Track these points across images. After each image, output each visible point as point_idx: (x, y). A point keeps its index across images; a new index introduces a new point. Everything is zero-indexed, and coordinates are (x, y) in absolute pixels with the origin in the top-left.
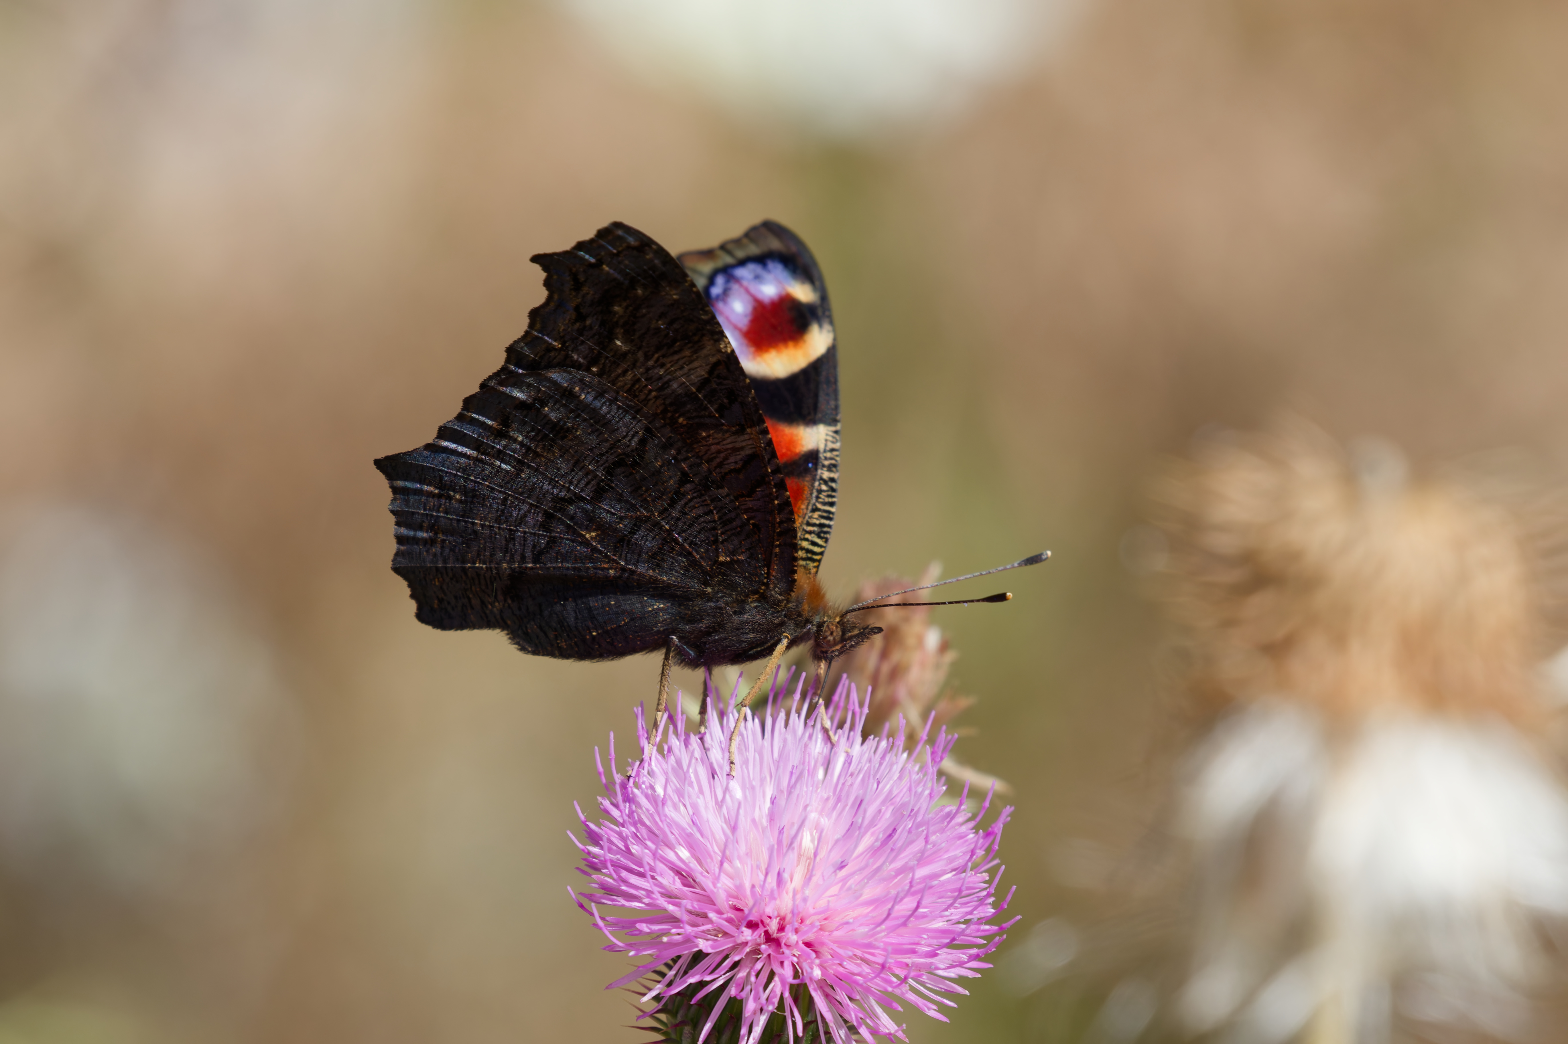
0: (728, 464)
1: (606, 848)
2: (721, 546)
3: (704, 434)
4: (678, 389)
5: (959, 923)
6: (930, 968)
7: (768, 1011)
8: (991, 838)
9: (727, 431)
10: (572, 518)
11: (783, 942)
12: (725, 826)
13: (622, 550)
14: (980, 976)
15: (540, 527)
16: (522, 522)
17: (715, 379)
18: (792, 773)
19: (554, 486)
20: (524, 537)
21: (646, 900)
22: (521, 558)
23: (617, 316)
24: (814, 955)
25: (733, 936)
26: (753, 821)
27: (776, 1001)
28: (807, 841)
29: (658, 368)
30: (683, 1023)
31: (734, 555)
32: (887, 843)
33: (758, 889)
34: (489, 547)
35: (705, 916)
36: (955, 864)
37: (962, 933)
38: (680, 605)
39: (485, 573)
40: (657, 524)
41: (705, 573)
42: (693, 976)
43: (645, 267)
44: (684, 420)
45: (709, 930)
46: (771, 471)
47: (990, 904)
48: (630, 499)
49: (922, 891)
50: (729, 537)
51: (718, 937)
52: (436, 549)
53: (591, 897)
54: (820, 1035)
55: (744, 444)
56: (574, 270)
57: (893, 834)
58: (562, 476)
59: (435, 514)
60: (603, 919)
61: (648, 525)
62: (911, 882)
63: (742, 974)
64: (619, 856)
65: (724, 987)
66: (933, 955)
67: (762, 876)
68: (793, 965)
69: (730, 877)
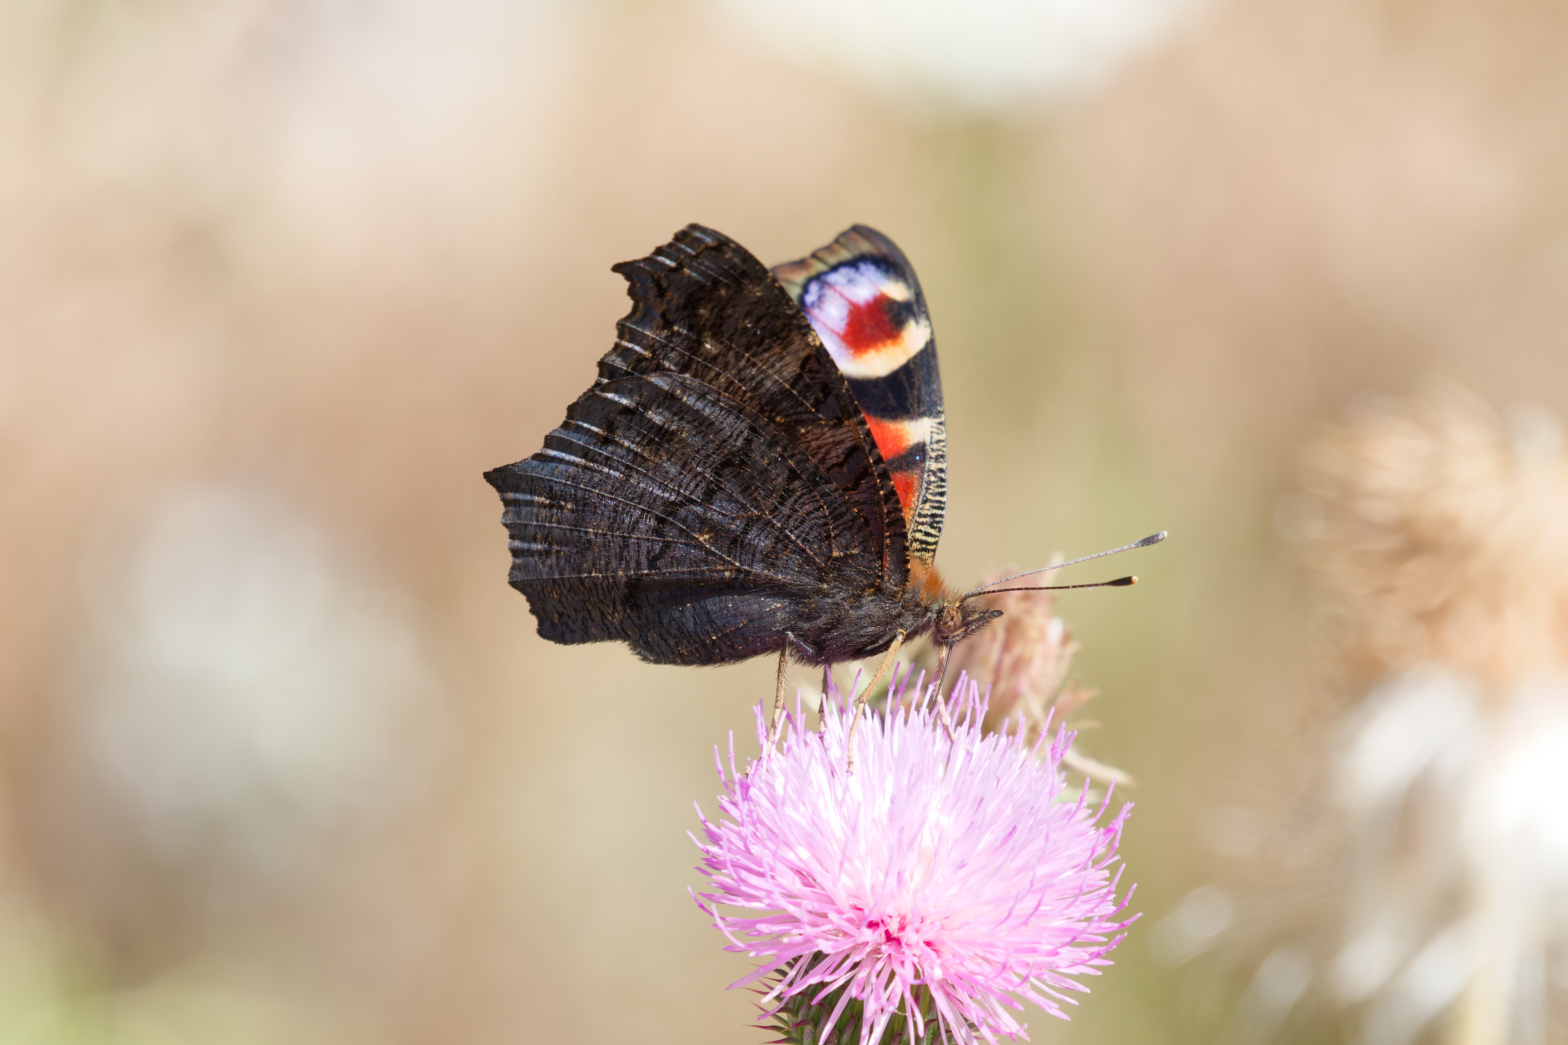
0: (830, 459)
1: (725, 848)
2: (833, 541)
3: (803, 431)
4: (771, 388)
5: (1079, 921)
6: (1051, 966)
7: (889, 1012)
8: (1112, 835)
9: (826, 425)
10: (684, 521)
11: (903, 941)
12: (844, 826)
13: (736, 550)
14: (1101, 973)
15: (652, 533)
16: (635, 528)
17: (807, 374)
18: (912, 772)
19: (664, 490)
20: (638, 543)
21: (767, 901)
22: (636, 565)
23: (704, 319)
24: (934, 955)
25: (853, 936)
26: (873, 820)
27: (897, 1001)
28: (927, 840)
29: (750, 368)
30: (803, 1022)
31: (847, 550)
32: (1007, 842)
33: (878, 889)
34: (604, 556)
35: (825, 916)
36: (1075, 862)
37: (1084, 931)
38: (797, 604)
39: (602, 583)
40: (768, 523)
41: (820, 569)
42: (814, 976)
43: (726, 267)
44: (781, 418)
45: (829, 930)
46: (874, 462)
47: (1111, 901)
48: (741, 499)
49: (1043, 889)
50: (841, 532)
51: (838, 936)
52: (552, 560)
53: (710, 897)
54: (941, 1034)
55: (844, 437)
56: (656, 276)
57: (1014, 833)
58: (672, 480)
59: (547, 525)
60: (723, 919)
61: (761, 524)
62: (1032, 882)
63: (862, 974)
64: (738, 857)
65: (844, 987)
66: (1055, 953)
67: (882, 877)
68: (914, 965)
69: (851, 877)
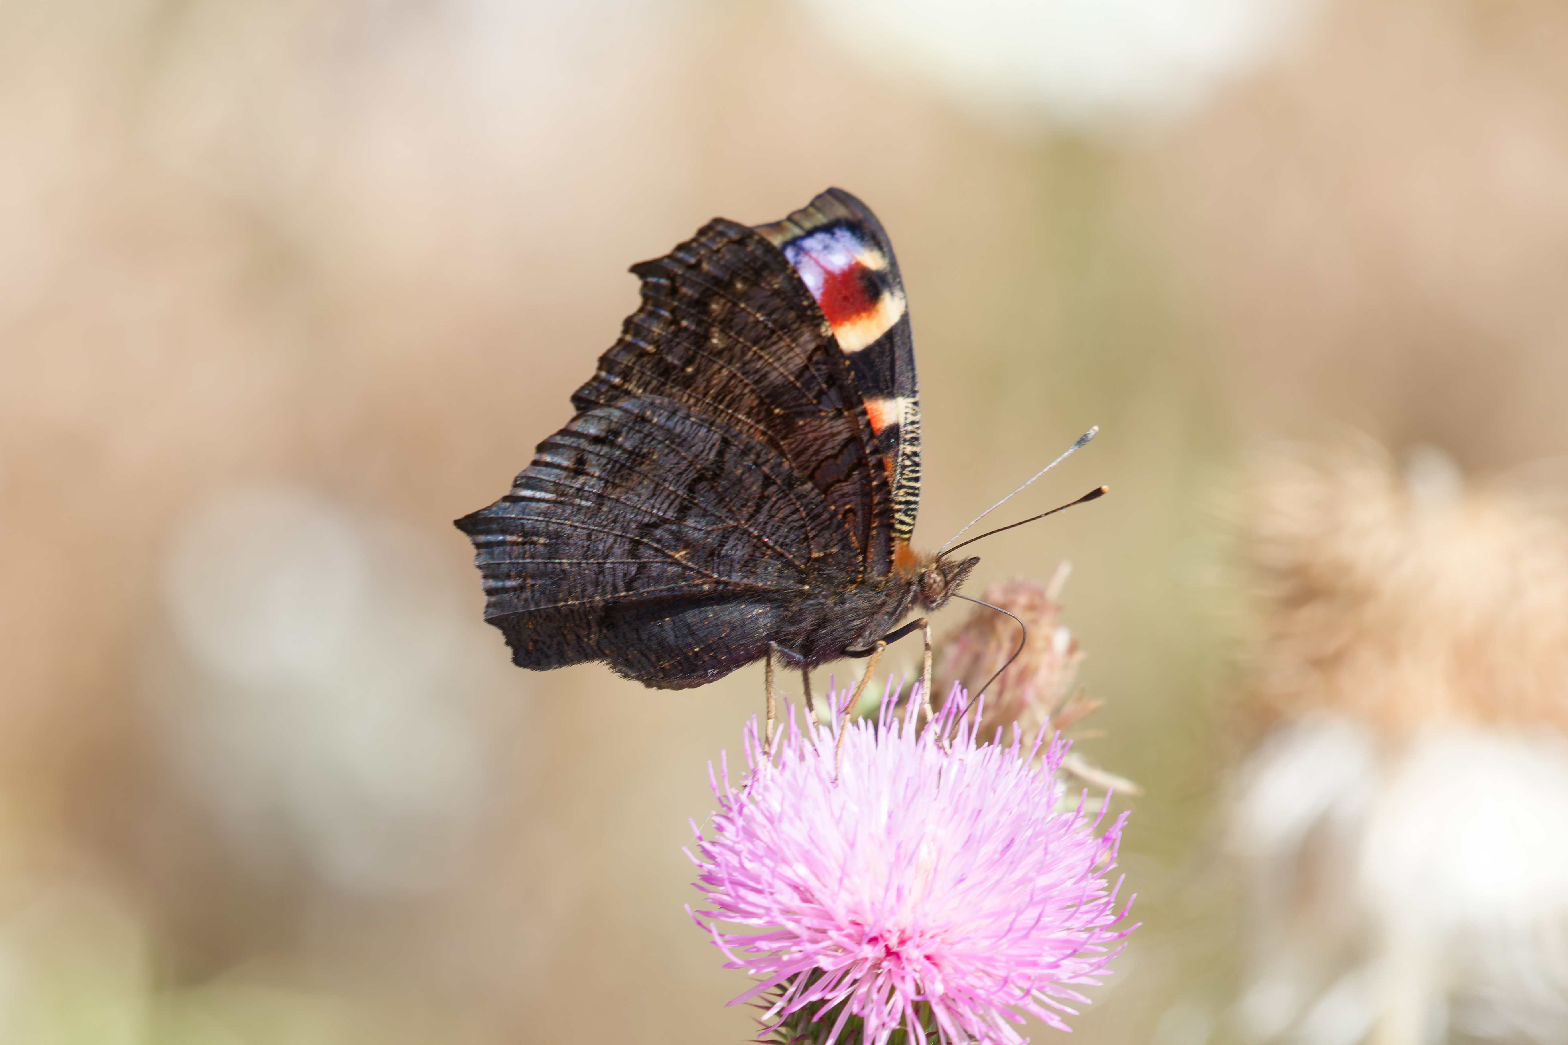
1: (722, 865)
2: (812, 542)
3: (801, 423)
4: (774, 381)
5: (1079, 932)
6: (1053, 978)
7: (890, 1027)
8: (1109, 844)
9: (825, 417)
10: (659, 541)
11: (904, 956)
12: (843, 842)
13: (713, 563)
14: (1102, 984)
15: (628, 556)
16: (610, 553)
17: (814, 365)
18: (907, 785)
19: (637, 513)
20: (613, 568)
21: (765, 918)
22: (613, 589)
23: (714, 315)
24: (934, 969)
25: (852, 952)
26: (871, 836)
27: (898, 1016)
28: (925, 854)
29: (756, 361)
30: (803, 1037)
31: (826, 549)
32: (1005, 855)
33: (878, 906)
34: (580, 583)
35: (824, 932)
36: (1074, 873)
37: (1085, 942)
38: (779, 608)
39: (578, 609)
40: (746, 532)
41: (800, 572)
42: (814, 993)
43: (747, 259)
44: (780, 411)
45: (829, 947)
46: (871, 452)
47: (1110, 910)
48: (715, 512)
49: (1044, 902)
50: (819, 532)
51: (837, 953)
52: (527, 594)
53: (707, 914)
55: (841, 428)
57: (1011, 846)
59: (521, 561)
60: (721, 935)
61: (737, 535)
62: (1032, 894)
63: (863, 990)
64: (734, 873)
65: (844, 1003)
66: (1055, 965)
67: (881, 892)
68: (915, 981)
69: (852, 893)
